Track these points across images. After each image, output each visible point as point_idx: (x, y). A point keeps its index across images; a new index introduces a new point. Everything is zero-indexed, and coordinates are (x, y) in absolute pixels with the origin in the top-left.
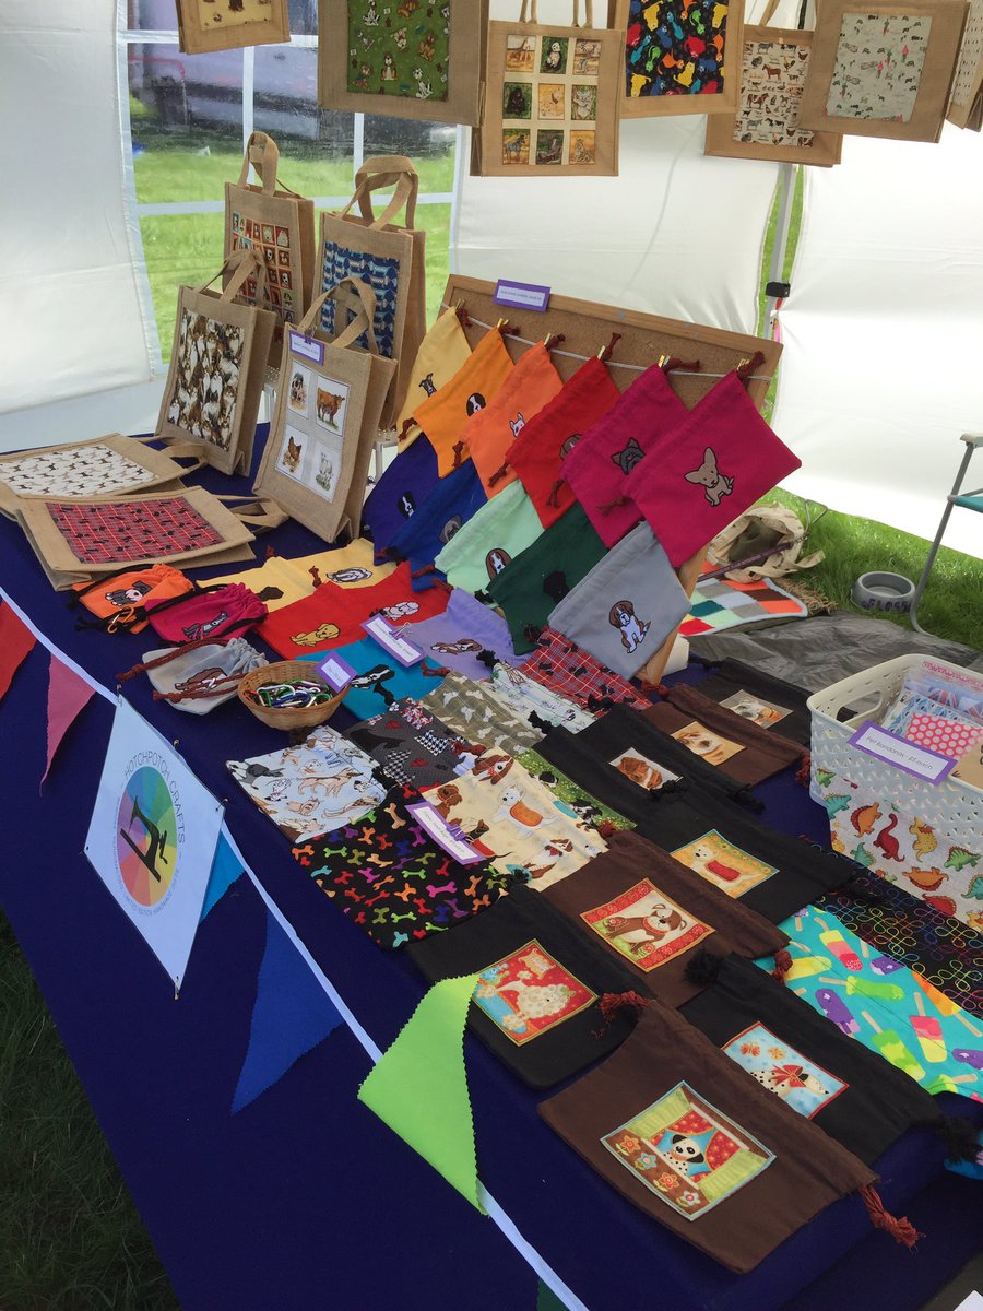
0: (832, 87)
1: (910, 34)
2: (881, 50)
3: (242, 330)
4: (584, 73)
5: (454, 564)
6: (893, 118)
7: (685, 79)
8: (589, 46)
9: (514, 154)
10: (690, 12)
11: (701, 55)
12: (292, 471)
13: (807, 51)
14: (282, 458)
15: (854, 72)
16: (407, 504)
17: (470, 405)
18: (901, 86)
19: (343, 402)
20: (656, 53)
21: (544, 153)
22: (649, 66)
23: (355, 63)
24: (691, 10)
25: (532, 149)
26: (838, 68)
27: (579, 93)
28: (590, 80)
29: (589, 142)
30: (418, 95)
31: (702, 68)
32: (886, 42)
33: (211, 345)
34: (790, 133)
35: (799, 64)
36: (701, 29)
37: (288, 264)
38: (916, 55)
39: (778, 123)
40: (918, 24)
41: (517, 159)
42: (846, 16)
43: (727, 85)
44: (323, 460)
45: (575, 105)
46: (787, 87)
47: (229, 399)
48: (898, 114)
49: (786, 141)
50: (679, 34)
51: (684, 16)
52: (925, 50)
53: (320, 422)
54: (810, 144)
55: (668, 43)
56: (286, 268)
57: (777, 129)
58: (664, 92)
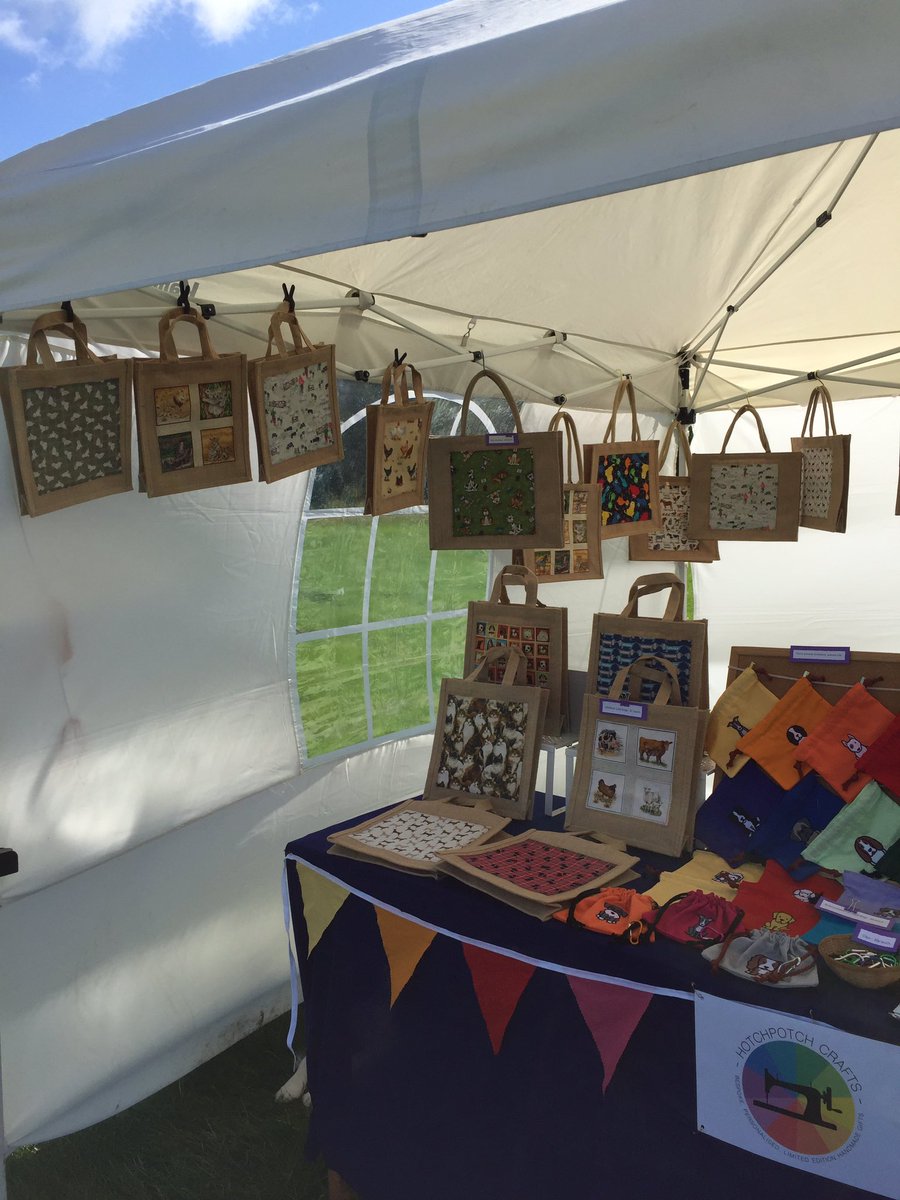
0: (712, 512)
1: (764, 475)
2: (744, 486)
3: (526, 705)
4: (579, 513)
5: (823, 855)
6: (762, 528)
7: (630, 512)
8: (581, 495)
9: (542, 568)
10: (629, 471)
11: (638, 496)
12: (607, 806)
13: (686, 489)
14: (592, 798)
15: (727, 501)
16: (740, 817)
17: (790, 736)
18: (764, 508)
19: (671, 746)
20: (613, 497)
21: (560, 567)
22: (610, 506)
23: (459, 517)
24: (630, 468)
25: (552, 565)
26: (713, 499)
27: (577, 525)
28: (583, 517)
29: (585, 557)
30: (511, 533)
31: (639, 505)
32: (748, 481)
33: (493, 720)
34: (684, 542)
35: (682, 498)
36: (636, 480)
37: (546, 654)
38: (770, 487)
39: (676, 536)
40: (769, 469)
41: (544, 571)
42: (713, 466)
43: (654, 514)
44: (647, 793)
45: (575, 533)
46: (678, 513)
47: (515, 759)
48: (765, 525)
49: (682, 548)
50: (625, 485)
51: (626, 472)
52: (776, 484)
53: (644, 764)
54: (698, 548)
55: (619, 490)
56: (545, 657)
57: (675, 540)
58: (619, 521)
